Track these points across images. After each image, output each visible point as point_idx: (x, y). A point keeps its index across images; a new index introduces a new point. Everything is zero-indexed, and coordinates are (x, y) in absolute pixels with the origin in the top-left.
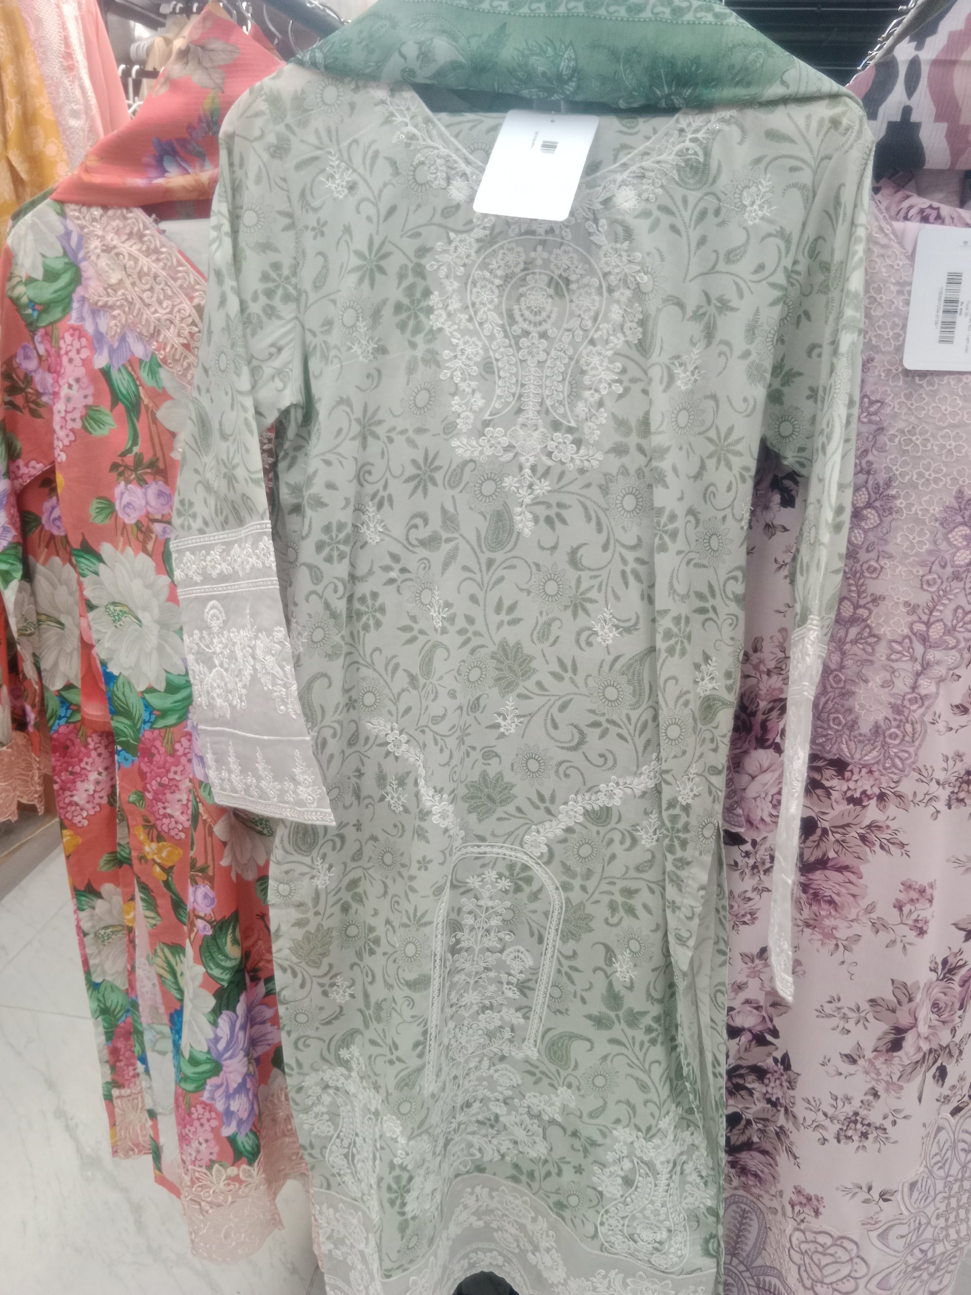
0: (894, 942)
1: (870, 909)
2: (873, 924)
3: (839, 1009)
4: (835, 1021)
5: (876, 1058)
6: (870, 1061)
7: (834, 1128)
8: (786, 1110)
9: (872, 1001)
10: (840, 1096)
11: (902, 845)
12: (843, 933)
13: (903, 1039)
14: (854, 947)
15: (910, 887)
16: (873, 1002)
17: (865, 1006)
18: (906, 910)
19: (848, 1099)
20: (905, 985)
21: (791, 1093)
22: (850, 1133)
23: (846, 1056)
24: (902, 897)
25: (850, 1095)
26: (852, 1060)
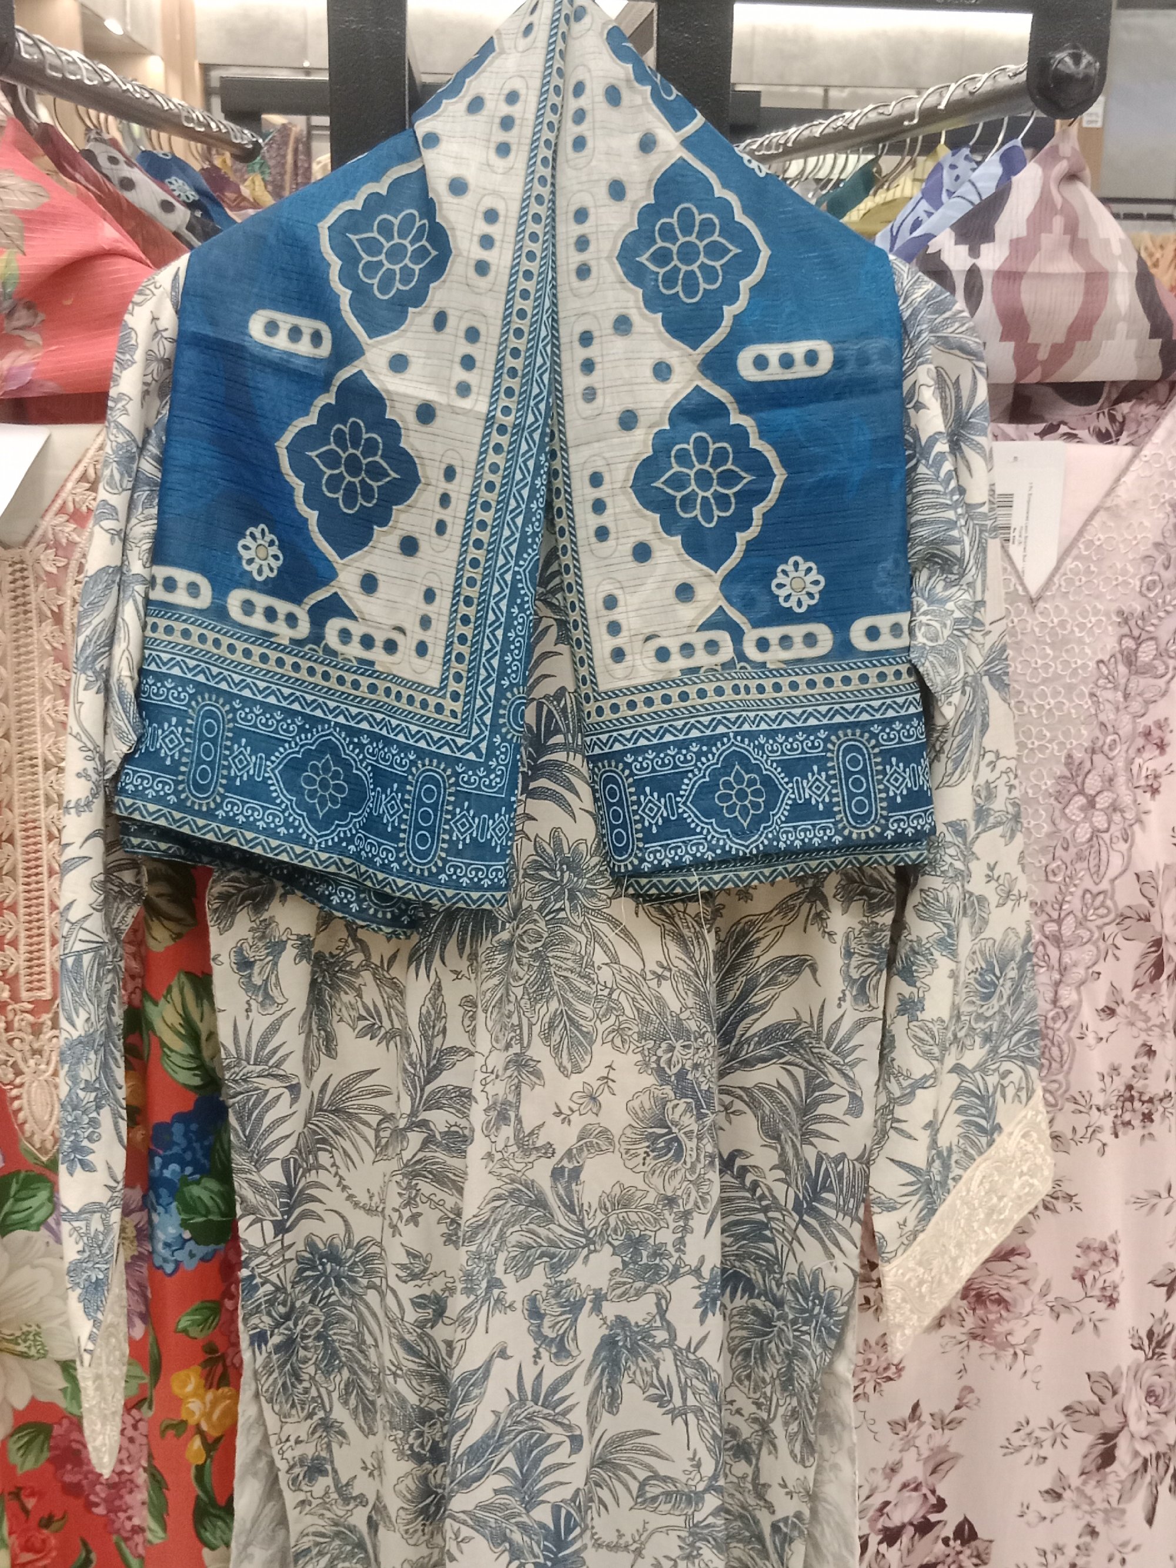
0: (1081, 1324)
1: (1046, 1290)
2: (1051, 1308)
3: (1029, 1434)
4: (1026, 1454)
5: (1085, 1483)
6: (1078, 1489)
9: (1066, 1409)
10: (1049, 1549)
11: (1070, 1197)
13: (1115, 1446)
14: (1034, 1346)
15: (1089, 1247)
16: (1070, 1411)
17: (1060, 1418)
18: (1089, 1279)
19: (1059, 1549)
20: (1104, 1376)
23: (1047, 1492)
24: (1081, 1263)
25: (1061, 1543)
26: (1055, 1495)
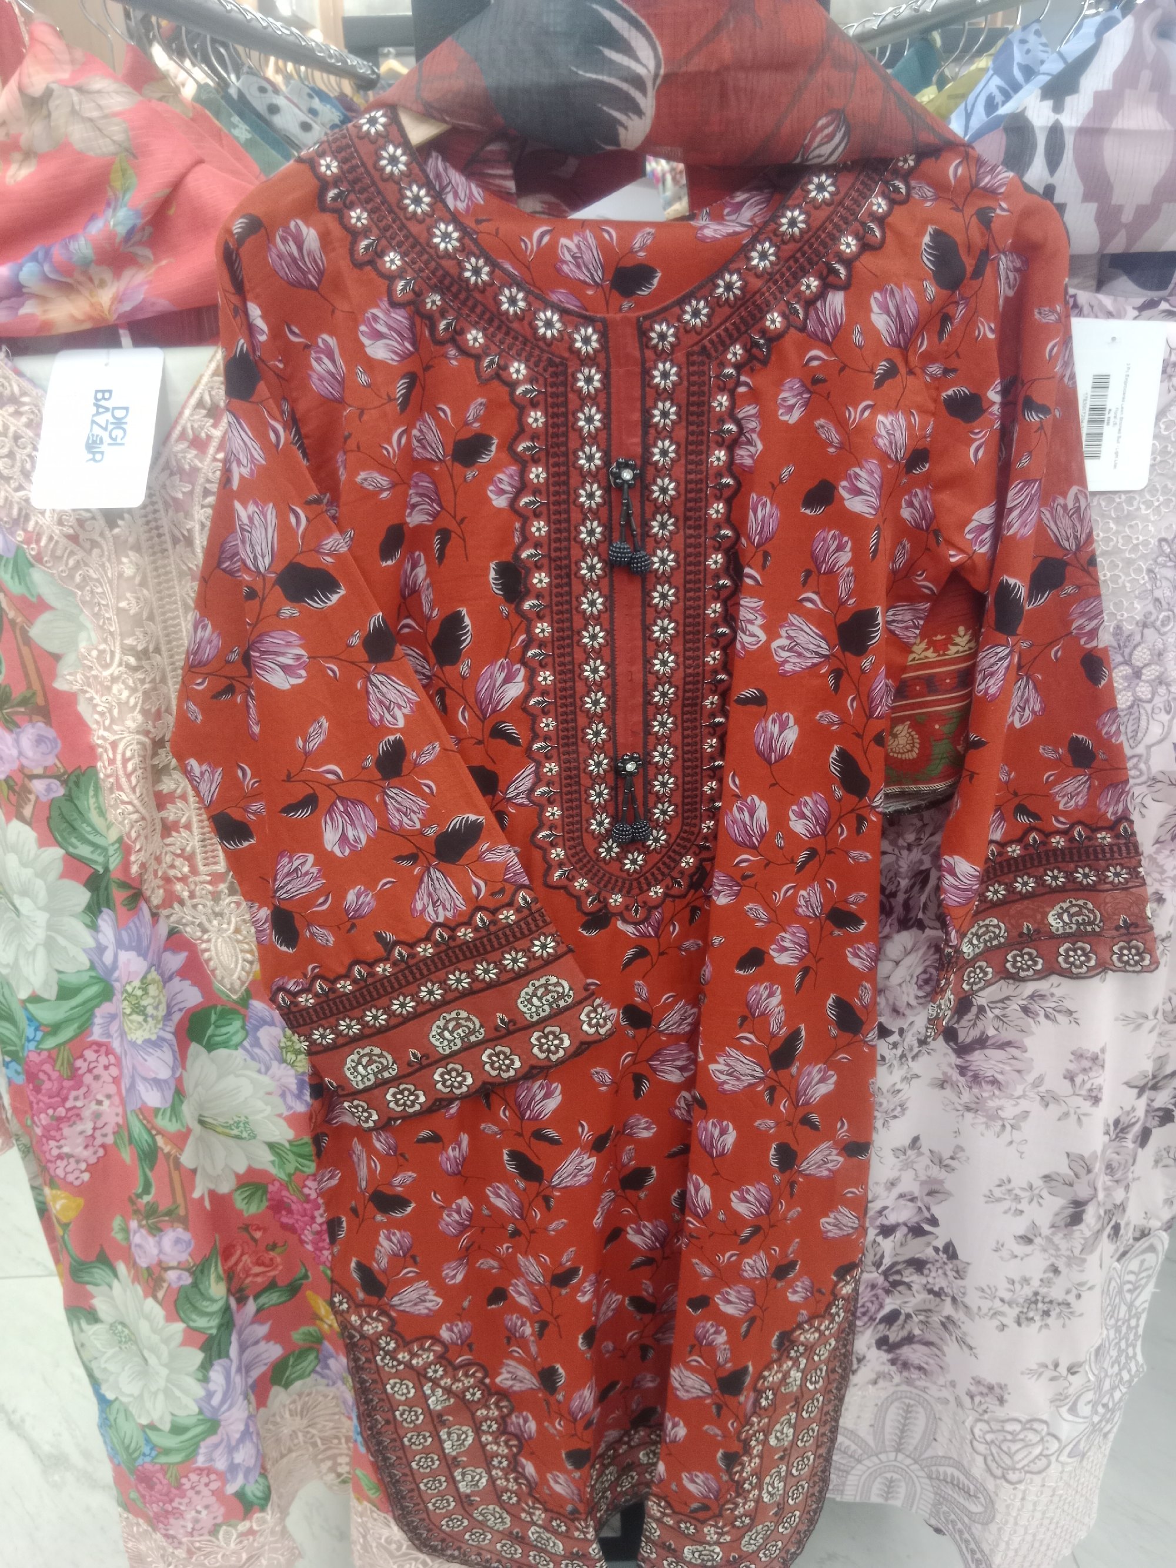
0: (1066, 1114)
1: (1039, 1082)
2: (1042, 1098)
3: (1010, 1191)
4: (1006, 1205)
5: (1053, 1234)
6: (1047, 1238)
7: (1012, 1313)
8: (954, 1300)
9: (1046, 1176)
10: (1017, 1278)
11: (1070, 1013)
12: (1009, 1111)
13: (1083, 1211)
14: (1022, 1124)
15: (1081, 1056)
16: (1047, 1178)
17: (1038, 1183)
18: (1078, 1080)
19: (1026, 1281)
20: (1082, 1158)
21: (959, 1282)
22: (1031, 1314)
23: (1021, 1237)
24: (1072, 1067)
25: (1028, 1276)
26: (1027, 1240)
